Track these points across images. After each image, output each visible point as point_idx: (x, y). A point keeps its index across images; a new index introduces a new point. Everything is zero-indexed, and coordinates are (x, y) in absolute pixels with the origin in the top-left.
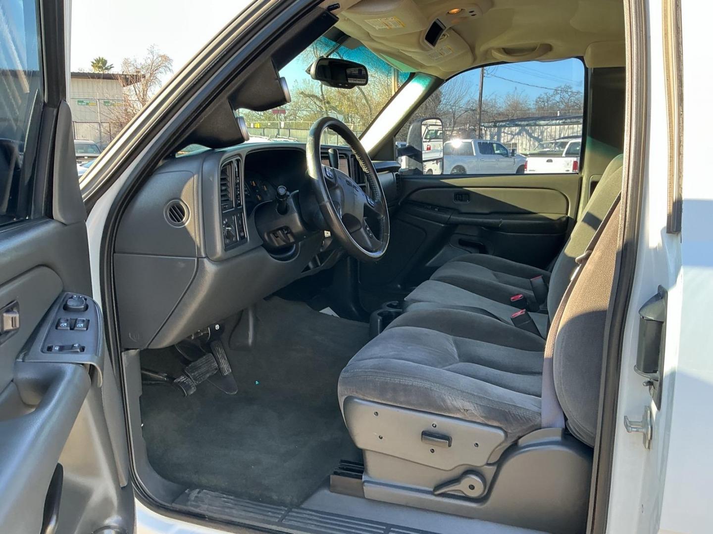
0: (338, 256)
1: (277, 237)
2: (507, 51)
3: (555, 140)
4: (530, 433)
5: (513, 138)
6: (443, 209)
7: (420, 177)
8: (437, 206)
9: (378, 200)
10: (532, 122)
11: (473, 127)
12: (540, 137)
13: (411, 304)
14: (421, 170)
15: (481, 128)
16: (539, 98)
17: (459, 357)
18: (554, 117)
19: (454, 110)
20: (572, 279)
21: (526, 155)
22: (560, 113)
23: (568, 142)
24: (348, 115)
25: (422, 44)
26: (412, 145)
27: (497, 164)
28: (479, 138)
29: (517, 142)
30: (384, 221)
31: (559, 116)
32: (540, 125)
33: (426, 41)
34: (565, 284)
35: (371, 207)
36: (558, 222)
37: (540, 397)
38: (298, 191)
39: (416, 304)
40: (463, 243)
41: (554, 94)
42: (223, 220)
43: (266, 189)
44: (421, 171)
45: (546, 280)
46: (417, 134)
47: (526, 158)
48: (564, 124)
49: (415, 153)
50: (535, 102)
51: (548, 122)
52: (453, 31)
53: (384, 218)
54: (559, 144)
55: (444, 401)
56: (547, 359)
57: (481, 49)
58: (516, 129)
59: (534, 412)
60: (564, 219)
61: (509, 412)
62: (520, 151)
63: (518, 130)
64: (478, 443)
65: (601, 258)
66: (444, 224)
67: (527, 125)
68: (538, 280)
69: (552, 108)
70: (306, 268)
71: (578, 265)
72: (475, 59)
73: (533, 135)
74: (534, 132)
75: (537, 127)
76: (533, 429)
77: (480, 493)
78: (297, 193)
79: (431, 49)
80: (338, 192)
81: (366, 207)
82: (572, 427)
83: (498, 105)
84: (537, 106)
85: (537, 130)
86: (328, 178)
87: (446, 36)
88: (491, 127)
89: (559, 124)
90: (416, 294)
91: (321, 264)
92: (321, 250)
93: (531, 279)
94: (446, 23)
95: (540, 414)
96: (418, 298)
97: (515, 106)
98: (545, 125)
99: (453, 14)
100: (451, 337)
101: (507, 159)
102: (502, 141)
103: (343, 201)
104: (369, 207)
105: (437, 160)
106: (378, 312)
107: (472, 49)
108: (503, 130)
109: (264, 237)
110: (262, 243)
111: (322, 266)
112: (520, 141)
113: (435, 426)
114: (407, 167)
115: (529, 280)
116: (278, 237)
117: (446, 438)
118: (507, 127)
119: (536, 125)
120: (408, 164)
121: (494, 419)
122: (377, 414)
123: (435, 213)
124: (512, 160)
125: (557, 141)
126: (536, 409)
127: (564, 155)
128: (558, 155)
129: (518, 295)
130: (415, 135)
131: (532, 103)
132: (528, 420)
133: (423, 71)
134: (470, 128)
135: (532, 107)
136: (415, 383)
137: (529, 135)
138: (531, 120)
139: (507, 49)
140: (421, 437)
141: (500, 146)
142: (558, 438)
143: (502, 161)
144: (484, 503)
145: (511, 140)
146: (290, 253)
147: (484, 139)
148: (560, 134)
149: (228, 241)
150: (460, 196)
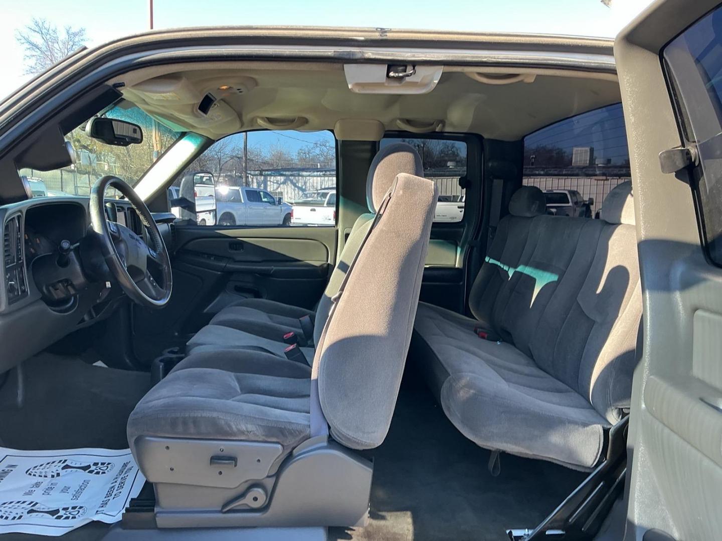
0: (114, 307)
1: (56, 289)
2: (271, 121)
3: (317, 190)
4: (302, 442)
5: (279, 187)
6: (219, 258)
7: (194, 227)
8: (212, 255)
9: (160, 251)
10: (295, 172)
11: (240, 175)
12: (304, 187)
13: (193, 348)
14: (194, 220)
15: (247, 175)
16: (301, 149)
17: (241, 390)
18: (315, 169)
19: (219, 156)
20: (330, 314)
21: (292, 204)
22: (320, 165)
23: (328, 193)
24: (101, 153)
25: (195, 112)
26: (185, 197)
27: (265, 212)
28: (246, 186)
29: (283, 191)
30: (166, 271)
31: (320, 168)
32: (302, 176)
33: (199, 111)
34: (325, 318)
35: (152, 258)
36: (321, 268)
37: (309, 413)
38: (78, 244)
39: (198, 347)
40: (239, 290)
41: (314, 147)
42: (7, 274)
43: (38, 241)
44: (194, 222)
45: (312, 319)
46: (190, 187)
47: (292, 207)
48: (324, 175)
49: (188, 205)
50: (297, 154)
51: (310, 173)
52: (223, 102)
53: (167, 268)
54: (321, 194)
55: (230, 426)
56: (313, 380)
57: (247, 117)
58: (282, 179)
59: (304, 425)
60: (325, 266)
61: (285, 427)
62: (286, 199)
63: (282, 180)
64: (260, 459)
65: (348, 297)
66: (220, 271)
67: (291, 175)
68: (306, 319)
69: (313, 160)
70: (82, 320)
71: (334, 303)
72: (242, 125)
73: (297, 184)
74: (298, 182)
75: (301, 178)
76: (304, 439)
77: (263, 503)
78: (78, 247)
79: (203, 116)
80: (122, 246)
81: (148, 258)
82: (334, 433)
83: (263, 154)
84: (299, 158)
85: (301, 181)
86: (112, 233)
87: (216, 106)
88: (257, 175)
89: (320, 176)
90: (197, 338)
91: (96, 315)
92: (98, 301)
93: (300, 319)
94: (217, 96)
95: (310, 426)
96: (200, 342)
97: (280, 156)
98: (307, 176)
99: (223, 89)
100: (232, 374)
101: (274, 207)
102: (269, 190)
103: (127, 253)
104: (152, 259)
105: (210, 211)
106: (160, 358)
107: (240, 116)
108: (268, 179)
109: (43, 290)
110: (41, 295)
111: (97, 318)
112: (286, 190)
113: (223, 450)
114: (181, 217)
115: (298, 319)
116: (58, 289)
117: (232, 459)
118: (272, 176)
119: (299, 175)
120: (182, 214)
121: (273, 436)
122: (168, 448)
123: (212, 262)
124: (279, 208)
125: (319, 191)
126: (306, 423)
127: (325, 205)
128: (320, 204)
129: (289, 333)
130: (188, 187)
131: (294, 154)
132: (300, 432)
133: (194, 131)
134: (237, 174)
135: (294, 157)
136: (204, 415)
137: (293, 185)
138: (294, 171)
139: (271, 118)
140: (209, 462)
141: (267, 194)
142: (325, 444)
143: (269, 209)
144: (267, 512)
145: (277, 188)
146: (69, 305)
147: (251, 187)
148: (321, 185)
149: (11, 295)
150: (235, 246)
